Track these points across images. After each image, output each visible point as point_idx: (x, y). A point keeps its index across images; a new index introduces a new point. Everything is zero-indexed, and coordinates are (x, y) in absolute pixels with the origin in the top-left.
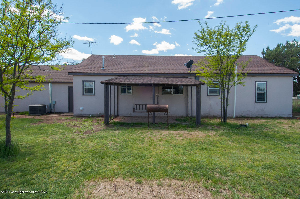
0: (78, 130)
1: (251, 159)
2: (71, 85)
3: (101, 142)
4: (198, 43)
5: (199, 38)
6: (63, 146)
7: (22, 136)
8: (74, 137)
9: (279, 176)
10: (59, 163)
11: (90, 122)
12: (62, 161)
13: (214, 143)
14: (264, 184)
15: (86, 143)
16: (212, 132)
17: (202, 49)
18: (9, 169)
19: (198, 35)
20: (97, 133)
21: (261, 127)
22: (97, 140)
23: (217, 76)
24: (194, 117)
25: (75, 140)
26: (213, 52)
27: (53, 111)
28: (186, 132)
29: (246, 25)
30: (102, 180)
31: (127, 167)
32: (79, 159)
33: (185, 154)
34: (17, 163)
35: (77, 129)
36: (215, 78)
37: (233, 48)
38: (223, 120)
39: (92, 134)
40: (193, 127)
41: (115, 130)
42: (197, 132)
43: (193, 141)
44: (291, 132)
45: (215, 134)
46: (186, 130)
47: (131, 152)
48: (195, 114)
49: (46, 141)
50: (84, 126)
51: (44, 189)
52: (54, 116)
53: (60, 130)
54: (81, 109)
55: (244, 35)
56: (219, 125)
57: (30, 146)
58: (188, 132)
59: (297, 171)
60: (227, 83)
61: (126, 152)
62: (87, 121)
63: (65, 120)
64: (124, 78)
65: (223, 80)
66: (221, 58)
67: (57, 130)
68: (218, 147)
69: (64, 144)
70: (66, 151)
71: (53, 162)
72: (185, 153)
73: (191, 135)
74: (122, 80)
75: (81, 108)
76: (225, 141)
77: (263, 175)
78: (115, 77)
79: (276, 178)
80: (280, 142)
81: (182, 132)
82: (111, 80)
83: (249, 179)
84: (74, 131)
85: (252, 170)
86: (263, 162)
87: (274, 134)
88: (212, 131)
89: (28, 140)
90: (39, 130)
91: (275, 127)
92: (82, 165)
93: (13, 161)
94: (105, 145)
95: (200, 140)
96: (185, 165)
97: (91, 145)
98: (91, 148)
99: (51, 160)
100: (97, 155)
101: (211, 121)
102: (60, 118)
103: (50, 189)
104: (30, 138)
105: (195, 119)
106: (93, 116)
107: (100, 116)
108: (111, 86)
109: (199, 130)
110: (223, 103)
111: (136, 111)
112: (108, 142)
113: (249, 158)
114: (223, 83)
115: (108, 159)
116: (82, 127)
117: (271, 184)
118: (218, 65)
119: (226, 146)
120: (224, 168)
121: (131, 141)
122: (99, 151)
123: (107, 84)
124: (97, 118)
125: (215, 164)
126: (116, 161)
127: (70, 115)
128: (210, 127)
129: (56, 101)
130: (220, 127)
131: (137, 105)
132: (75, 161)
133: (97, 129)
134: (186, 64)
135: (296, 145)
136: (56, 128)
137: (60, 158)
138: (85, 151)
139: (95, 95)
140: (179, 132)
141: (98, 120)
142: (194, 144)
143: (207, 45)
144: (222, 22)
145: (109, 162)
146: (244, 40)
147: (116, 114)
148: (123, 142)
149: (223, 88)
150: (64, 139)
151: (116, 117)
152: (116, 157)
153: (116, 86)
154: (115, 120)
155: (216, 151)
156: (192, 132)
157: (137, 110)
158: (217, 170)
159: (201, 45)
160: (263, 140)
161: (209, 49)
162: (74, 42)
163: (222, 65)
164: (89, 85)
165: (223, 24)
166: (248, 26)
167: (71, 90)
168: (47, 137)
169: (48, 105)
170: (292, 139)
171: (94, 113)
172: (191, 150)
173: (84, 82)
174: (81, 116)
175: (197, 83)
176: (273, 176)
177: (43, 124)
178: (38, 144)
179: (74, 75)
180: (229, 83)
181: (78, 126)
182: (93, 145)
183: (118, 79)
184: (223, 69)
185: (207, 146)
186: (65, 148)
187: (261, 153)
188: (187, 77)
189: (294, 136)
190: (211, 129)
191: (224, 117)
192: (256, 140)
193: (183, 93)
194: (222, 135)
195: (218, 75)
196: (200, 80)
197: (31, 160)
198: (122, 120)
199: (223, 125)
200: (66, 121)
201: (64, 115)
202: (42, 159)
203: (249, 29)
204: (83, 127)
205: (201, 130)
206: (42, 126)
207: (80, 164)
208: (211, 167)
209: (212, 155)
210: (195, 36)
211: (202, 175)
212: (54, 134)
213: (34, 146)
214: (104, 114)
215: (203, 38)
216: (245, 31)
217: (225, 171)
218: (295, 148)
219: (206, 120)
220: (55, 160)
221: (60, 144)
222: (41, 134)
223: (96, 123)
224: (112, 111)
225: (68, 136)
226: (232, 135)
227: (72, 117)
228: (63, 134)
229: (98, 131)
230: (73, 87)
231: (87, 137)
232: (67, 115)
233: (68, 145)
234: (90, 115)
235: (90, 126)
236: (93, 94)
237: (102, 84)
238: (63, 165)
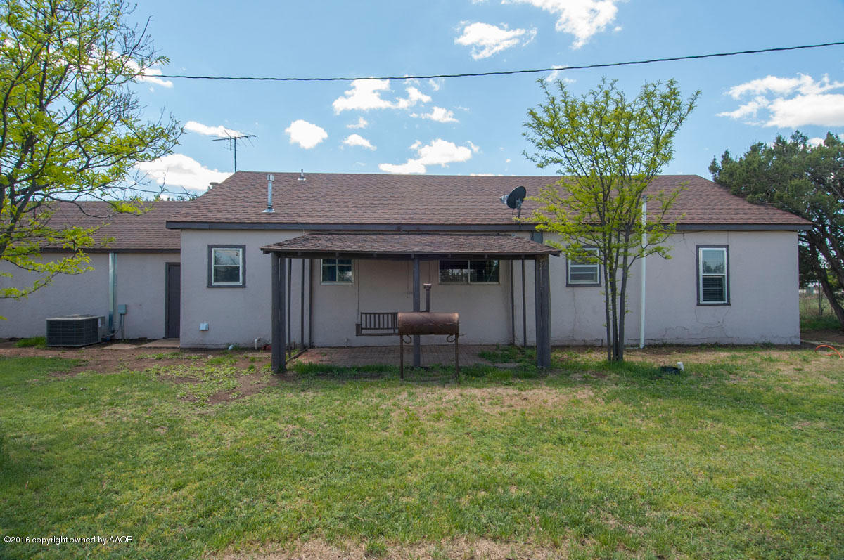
0: (191, 392)
1: (701, 469)
2: (172, 259)
3: (260, 426)
4: (539, 139)
5: (540, 124)
6: (141, 441)
7: (21, 413)
8: (177, 413)
9: (790, 518)
10: (129, 496)
11: (227, 367)
12: (137, 489)
13: (593, 422)
14: (747, 545)
15: (214, 432)
16: (586, 391)
17: (551, 154)
19: (538, 116)
20: (247, 398)
21: (720, 372)
22: (247, 420)
23: (593, 231)
24: (531, 347)
25: (182, 420)
26: (581, 165)
27: (118, 336)
28: (511, 391)
29: (668, 90)
30: (261, 549)
31: (338, 505)
32: (190, 481)
33: (512, 458)
35: (189, 387)
36: (588, 236)
37: (634, 154)
38: (612, 353)
39: (233, 403)
40: (530, 377)
41: (303, 390)
42: (540, 392)
43: (532, 417)
44: (802, 387)
45: (592, 395)
46: (510, 384)
47: (351, 456)
48: (532, 339)
49: (92, 428)
50: (211, 379)
52: (121, 350)
53: (137, 393)
54: (201, 328)
55: (665, 118)
56: (601, 371)
57: (41, 444)
58: (516, 392)
59: (839, 502)
60: (622, 250)
61: (334, 456)
62: (219, 364)
63: (153, 363)
64: (330, 236)
65: (610, 241)
66: (604, 181)
67: (127, 391)
68: (604, 434)
69: (146, 434)
70: (151, 456)
71: (109, 491)
72: (511, 455)
73: (526, 399)
74: (324, 243)
75: (203, 326)
76: (624, 414)
77: (741, 517)
78: (304, 234)
79: (783, 526)
80: (777, 417)
81: (500, 390)
82: (291, 243)
83: (703, 530)
84: (179, 394)
85: (710, 503)
86: (737, 478)
87: (759, 394)
88: (585, 389)
89: (35, 424)
90: (73, 393)
91: (757, 372)
92: (200, 499)
94: (273, 435)
95: (552, 413)
96: (514, 492)
97: (229, 435)
98: (228, 445)
99: (103, 485)
100: (245, 468)
101: (579, 359)
102: (140, 355)
104: (44, 416)
105: (534, 353)
106: (238, 349)
107: (259, 349)
108: (293, 259)
109: (547, 385)
110: (611, 307)
111: (364, 332)
112: (281, 427)
113: (698, 464)
114: (610, 251)
115: (280, 481)
116: (203, 382)
117: (768, 543)
118: (596, 200)
119: (627, 430)
120: (627, 497)
121: (350, 423)
122: (253, 456)
123: (280, 255)
124: (250, 355)
125: (601, 487)
126: (305, 485)
127: (168, 346)
128: (577, 377)
129: (126, 306)
130: (605, 375)
131: (366, 314)
132: (177, 489)
133: (249, 387)
134: (505, 197)
135: (821, 424)
136: (125, 388)
137: (132, 478)
138: (210, 455)
139: (244, 286)
140: (489, 390)
141: (253, 360)
142: (536, 426)
143: (562, 145)
144: (604, 80)
145: (282, 490)
146: (665, 130)
147: (306, 341)
148: (327, 425)
149: (611, 263)
150: (146, 419)
151: (306, 351)
152: (303, 474)
153: (307, 261)
154: (304, 360)
155: (601, 447)
156: (527, 391)
157: (366, 328)
158: (608, 504)
159: (548, 143)
160: (730, 410)
161: (570, 155)
162: (182, 129)
163: (605, 200)
164: (227, 257)
165: (607, 87)
166: (674, 94)
167: (173, 272)
168: (95, 413)
169: (103, 318)
170: (807, 406)
171: (242, 340)
172: (530, 446)
173: (213, 250)
174: (203, 350)
175: (539, 249)
176: (772, 519)
177: (83, 374)
178: (67, 437)
179: (182, 229)
180: (626, 250)
181: (191, 380)
182: (236, 436)
183: (313, 238)
184: (608, 211)
185: (573, 431)
186: (147, 447)
187: (728, 448)
188: (509, 233)
189: (813, 396)
190: (580, 382)
191: (616, 346)
192: (710, 412)
193: (497, 280)
194: (614, 398)
195: (596, 228)
196: (546, 242)
197: (42, 486)
198: (324, 358)
199: (613, 369)
200: (157, 365)
201: (150, 347)
202: (75, 483)
203: (677, 102)
204: (205, 381)
205: (554, 384)
206: (81, 381)
207: (191, 498)
208: (592, 497)
209: (591, 457)
210: (530, 120)
211: (567, 524)
212: (117, 405)
213: (52, 443)
214: (271, 342)
215: (551, 126)
216: (666, 107)
217: (631, 507)
218: (822, 433)
219: (565, 355)
220: (116, 487)
221: (135, 434)
222: (79, 405)
223: (247, 370)
224: (295, 333)
225: (158, 411)
226: (642, 399)
227: (175, 351)
228: (145, 402)
229: (250, 392)
230: (180, 263)
231: (217, 413)
232: (161, 348)
233: (158, 438)
234: (229, 346)
235: (226, 380)
236: (240, 283)
237: (264, 253)
238: (139, 502)
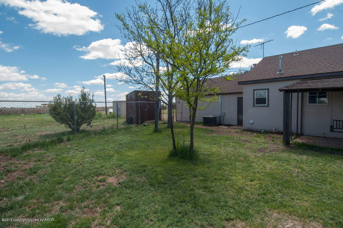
0: (250, 146)
2: (240, 96)
3: (281, 166)
6: (236, 160)
7: (200, 144)
8: (246, 153)
10: (235, 178)
11: (262, 139)
12: (237, 177)
15: (262, 163)
18: (193, 171)
20: (273, 153)
22: (275, 162)
25: (248, 156)
27: (222, 123)
30: (290, 216)
31: (328, 212)
32: (256, 180)
34: (198, 167)
35: (248, 145)
39: (267, 154)
41: (300, 155)
47: (333, 192)
49: (220, 152)
50: (257, 143)
51: (223, 200)
52: (224, 128)
53: (231, 144)
54: (250, 123)
57: (207, 154)
61: (322, 188)
62: (259, 137)
63: (234, 133)
64: (314, 81)
69: (237, 158)
70: (240, 167)
74: (312, 85)
75: (251, 122)
78: (298, 81)
82: (292, 86)
84: (246, 146)
89: (204, 148)
90: (213, 140)
92: (261, 188)
93: (195, 165)
94: (288, 171)
97: (268, 166)
98: (268, 170)
99: (226, 172)
100: (278, 181)
102: (230, 130)
103: (229, 202)
104: (206, 146)
106: (266, 132)
107: (275, 133)
108: (293, 93)
111: (335, 130)
112: (292, 168)
115: (294, 191)
116: (253, 143)
121: (330, 175)
122: (281, 177)
123: (287, 92)
124: (272, 135)
126: (308, 197)
127: (239, 128)
129: (225, 113)
131: (337, 121)
132: (251, 181)
133: (273, 148)
136: (227, 141)
137: (235, 172)
138: (262, 172)
139: (268, 106)
141: (273, 138)
145: (296, 195)
147: (299, 132)
148: (316, 173)
150: (236, 153)
151: (299, 136)
152: (307, 192)
153: (300, 94)
154: (299, 140)
157: (337, 128)
164: (263, 94)
167: (240, 101)
168: (220, 148)
169: (218, 117)
171: (267, 128)
173: (255, 91)
174: (252, 131)
177: (214, 135)
178: (213, 154)
179: (243, 84)
181: (249, 142)
182: (271, 167)
183: (304, 83)
186: (238, 163)
197: (209, 168)
198: (310, 141)
200: (236, 135)
201: (233, 128)
202: (218, 169)
204: (255, 143)
206: (214, 137)
207: (257, 186)
212: (226, 147)
213: (210, 155)
214: (283, 131)
220: (231, 174)
221: (233, 158)
222: (215, 144)
223: (271, 141)
224: (294, 128)
225: (240, 151)
227: (242, 130)
228: (235, 147)
229: (274, 151)
230: (243, 97)
231: (262, 156)
232: (236, 128)
233: (241, 161)
234: (262, 130)
235: (263, 144)
236: (266, 105)
237: (280, 91)
238: (239, 181)
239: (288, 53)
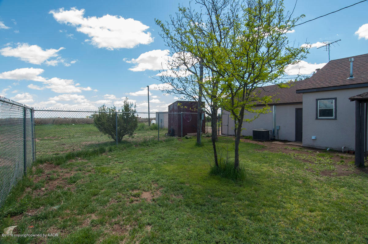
0: (311, 167)
2: (299, 106)
3: (352, 194)
6: (292, 184)
7: (248, 161)
8: (306, 176)
10: (289, 206)
11: (328, 159)
12: (293, 205)
15: (326, 189)
18: (237, 193)
20: (342, 177)
22: (344, 189)
25: (308, 179)
27: (276, 138)
32: (317, 210)
34: (244, 189)
35: (309, 165)
39: (334, 177)
49: (272, 173)
50: (320, 163)
51: (273, 233)
52: (278, 144)
53: (287, 163)
54: (312, 138)
57: (255, 174)
62: (323, 156)
67: (283, 161)
69: (293, 181)
70: (297, 192)
71: (281, 201)
75: (313, 138)
84: (305, 167)
89: (253, 167)
90: (263, 158)
92: (323, 220)
93: (241, 186)
94: (361, 201)
97: (335, 194)
98: (334, 199)
99: (279, 198)
100: (346, 214)
102: (286, 147)
103: (280, 236)
104: (255, 165)
106: (332, 151)
107: (345, 152)
116: (316, 164)
122: (351, 209)
123: (361, 102)
124: (340, 155)
127: (297, 145)
129: (279, 126)
132: (311, 211)
133: (342, 171)
136: (282, 159)
137: (290, 199)
138: (325, 201)
139: (336, 118)
141: (342, 158)
150: (292, 175)
164: (329, 104)
167: (299, 113)
168: (272, 167)
169: (271, 131)
171: (334, 146)
173: (318, 101)
174: (314, 149)
177: (266, 151)
178: (263, 174)
179: (303, 93)
181: (310, 162)
182: (338, 195)
186: (294, 187)
197: (257, 190)
200: (293, 152)
201: (289, 144)
202: (268, 193)
204: (317, 164)
206: (266, 154)
207: (319, 218)
212: (280, 166)
213: (259, 175)
214: (354, 150)
220: (284, 200)
221: (288, 181)
222: (266, 163)
223: (339, 162)
225: (297, 173)
227: (300, 147)
228: (290, 168)
229: (343, 174)
230: (302, 108)
231: (326, 181)
232: (293, 145)
233: (299, 185)
234: (327, 148)
235: (329, 165)
236: (333, 117)
237: (351, 101)
238: (294, 210)
239: (361, 55)
